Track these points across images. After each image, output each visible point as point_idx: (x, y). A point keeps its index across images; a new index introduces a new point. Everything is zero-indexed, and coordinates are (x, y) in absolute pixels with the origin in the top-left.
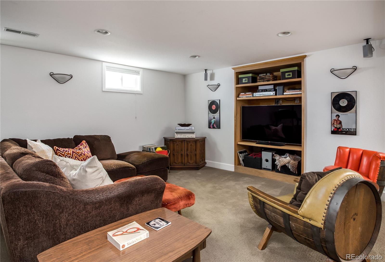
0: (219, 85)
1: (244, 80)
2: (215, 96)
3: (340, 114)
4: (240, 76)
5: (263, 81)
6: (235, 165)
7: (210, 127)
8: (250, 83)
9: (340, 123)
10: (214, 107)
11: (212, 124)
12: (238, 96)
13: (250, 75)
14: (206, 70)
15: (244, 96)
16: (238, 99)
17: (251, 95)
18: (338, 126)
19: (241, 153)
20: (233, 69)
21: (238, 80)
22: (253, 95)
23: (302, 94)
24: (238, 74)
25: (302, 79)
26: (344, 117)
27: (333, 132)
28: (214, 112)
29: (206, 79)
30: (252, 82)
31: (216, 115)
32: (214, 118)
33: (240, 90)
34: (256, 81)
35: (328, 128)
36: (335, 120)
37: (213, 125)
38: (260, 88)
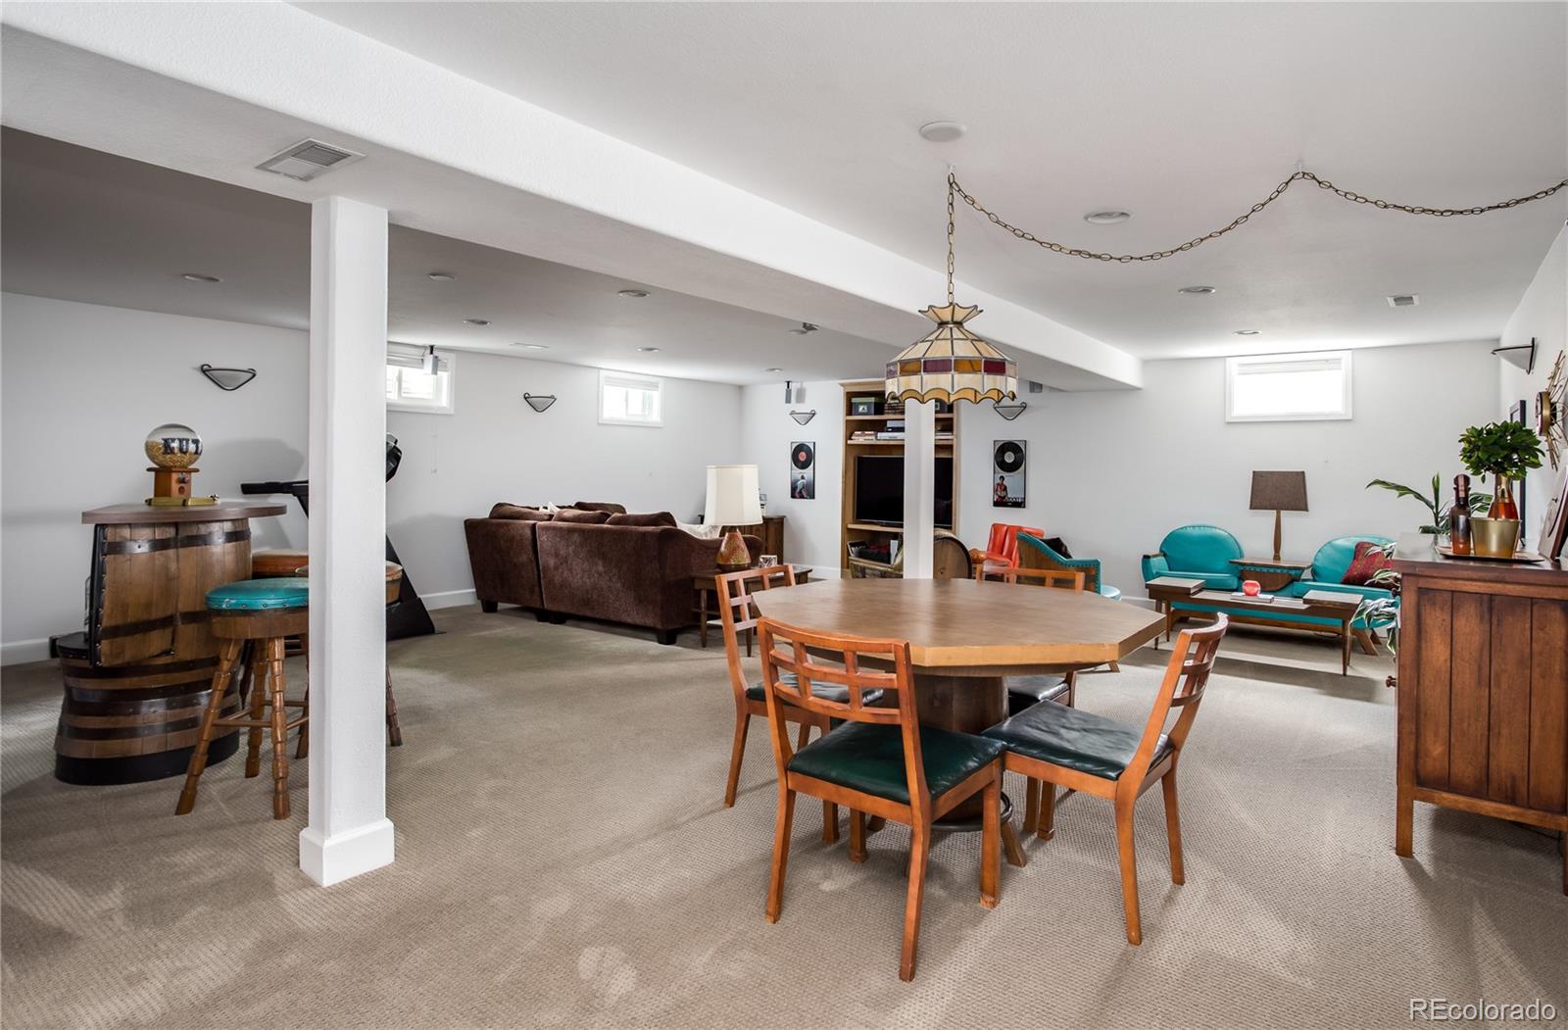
0: (814, 414)
1: (861, 409)
2: (804, 435)
3: (1005, 474)
4: (854, 400)
5: (895, 413)
6: (842, 567)
7: (793, 496)
8: (871, 414)
9: (1005, 489)
10: (802, 456)
11: (798, 490)
12: (849, 436)
13: (872, 400)
14: (788, 383)
15: (860, 439)
16: (849, 442)
17: (873, 438)
18: (1003, 494)
19: (852, 545)
20: (842, 385)
21: (850, 409)
22: (876, 437)
23: (955, 440)
24: (850, 396)
25: (954, 415)
26: (1011, 480)
27: (996, 504)
28: (804, 465)
29: (788, 400)
30: (876, 414)
31: (808, 472)
32: (803, 478)
33: (852, 428)
34: (882, 413)
35: (989, 496)
36: (998, 484)
37: (800, 492)
38: (890, 424)
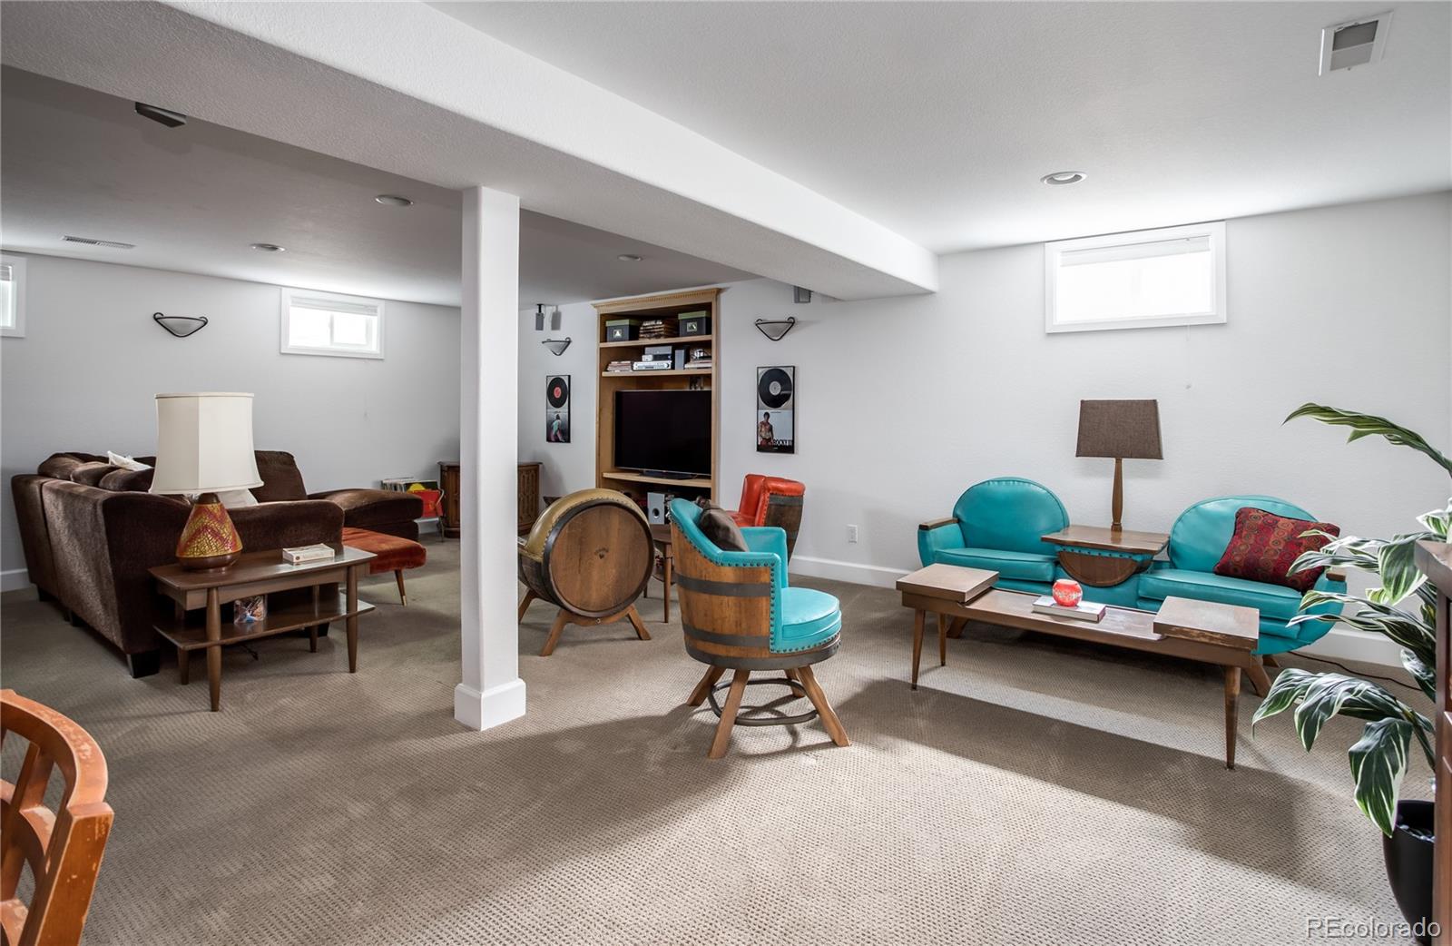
0: (569, 342)
1: (618, 334)
2: (560, 366)
3: (770, 411)
4: (609, 324)
5: (651, 338)
7: (549, 440)
8: (625, 340)
9: (771, 429)
10: (558, 392)
11: (554, 433)
12: (604, 367)
13: (626, 322)
14: (540, 306)
15: (618, 369)
16: (604, 374)
17: (628, 368)
18: (768, 435)
20: (595, 306)
21: (605, 335)
22: (632, 367)
23: (714, 369)
24: (605, 318)
25: (713, 337)
27: (760, 448)
28: (559, 403)
29: (540, 326)
30: (630, 339)
31: (563, 411)
32: (558, 418)
33: (607, 357)
34: (637, 337)
35: (751, 437)
36: (762, 423)
37: (556, 435)
38: (648, 352)
